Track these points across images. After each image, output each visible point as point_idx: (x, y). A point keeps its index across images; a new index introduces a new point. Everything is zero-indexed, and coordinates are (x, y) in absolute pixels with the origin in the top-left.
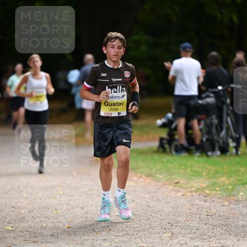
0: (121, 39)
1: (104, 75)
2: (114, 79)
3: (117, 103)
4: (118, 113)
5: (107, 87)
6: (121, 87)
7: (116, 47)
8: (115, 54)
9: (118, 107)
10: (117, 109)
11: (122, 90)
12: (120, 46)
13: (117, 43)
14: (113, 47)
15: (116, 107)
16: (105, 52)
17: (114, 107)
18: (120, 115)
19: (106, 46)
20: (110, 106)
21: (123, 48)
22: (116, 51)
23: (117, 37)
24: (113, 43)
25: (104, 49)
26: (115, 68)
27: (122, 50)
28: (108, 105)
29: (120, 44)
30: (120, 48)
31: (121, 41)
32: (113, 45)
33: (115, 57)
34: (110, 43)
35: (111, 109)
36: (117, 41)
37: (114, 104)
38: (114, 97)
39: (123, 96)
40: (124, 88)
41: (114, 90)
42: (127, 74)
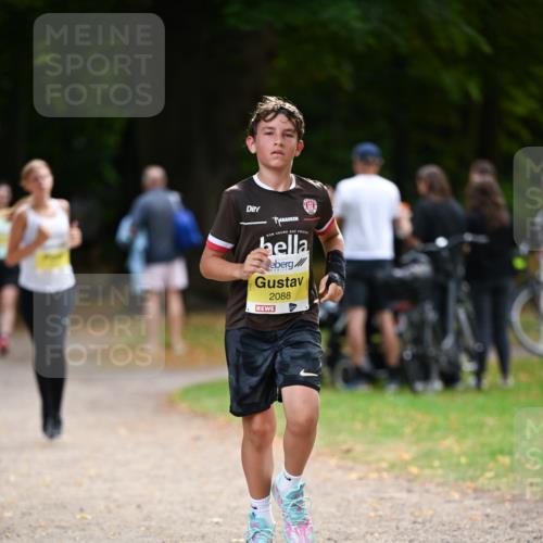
0: (290, 115)
1: (252, 209)
2: (280, 217)
3: (287, 280)
4: (291, 305)
5: (262, 239)
6: (296, 236)
7: (278, 132)
8: (277, 148)
9: (290, 289)
10: (288, 296)
11: (299, 246)
12: (288, 130)
13: (280, 123)
14: (269, 134)
15: (285, 290)
16: (253, 150)
17: (280, 291)
18: (295, 311)
19: (253, 134)
20: (269, 287)
21: (296, 136)
22: (279, 142)
23: (282, 108)
24: (272, 124)
25: (249, 142)
26: (281, 190)
27: (294, 141)
28: (264, 286)
29: (289, 126)
30: (288, 135)
31: (290, 119)
32: (270, 128)
33: (277, 158)
34: (263, 124)
35: (273, 297)
36: (281, 117)
37: (280, 283)
38: (280, 265)
39: (301, 262)
40: (305, 241)
41: (280, 246)
42: (310, 207)
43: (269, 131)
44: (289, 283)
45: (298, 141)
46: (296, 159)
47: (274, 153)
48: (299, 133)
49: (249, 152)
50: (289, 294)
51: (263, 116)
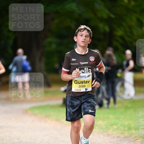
0: (88, 31)
2: (82, 62)
3: (84, 81)
4: (86, 89)
6: (87, 68)
7: (84, 35)
8: (83, 40)
9: (85, 84)
11: (88, 71)
12: (88, 35)
13: (85, 33)
14: (81, 36)
15: (84, 84)
16: (76, 40)
17: (82, 85)
19: (76, 35)
20: (79, 83)
21: (89, 37)
22: (84, 38)
23: (86, 28)
24: (82, 33)
25: (75, 38)
26: (83, 54)
27: (89, 39)
28: (77, 83)
29: (88, 34)
30: (87, 37)
31: (88, 32)
32: (82, 34)
33: (83, 43)
34: (80, 33)
35: (80, 86)
36: (86, 31)
37: (82, 82)
38: (82, 77)
39: (89, 76)
40: (90, 70)
41: (82, 71)
42: (92, 59)
43: (81, 35)
44: (85, 82)
45: (90, 39)
46: (88, 44)
47: (82, 42)
48: (90, 37)
49: (75, 41)
50: (85, 86)
51: (80, 30)
